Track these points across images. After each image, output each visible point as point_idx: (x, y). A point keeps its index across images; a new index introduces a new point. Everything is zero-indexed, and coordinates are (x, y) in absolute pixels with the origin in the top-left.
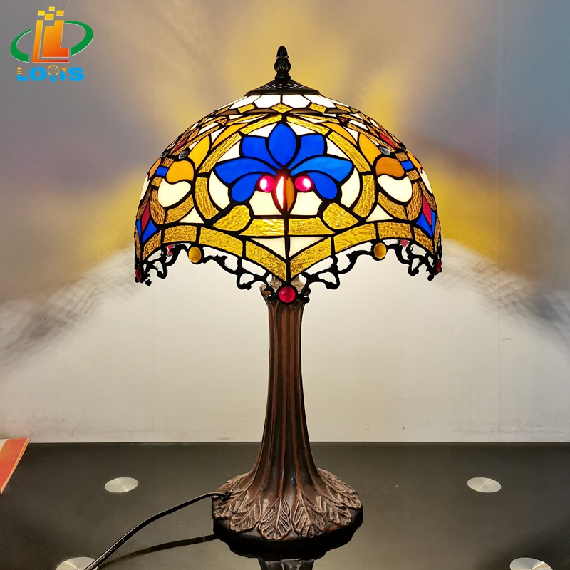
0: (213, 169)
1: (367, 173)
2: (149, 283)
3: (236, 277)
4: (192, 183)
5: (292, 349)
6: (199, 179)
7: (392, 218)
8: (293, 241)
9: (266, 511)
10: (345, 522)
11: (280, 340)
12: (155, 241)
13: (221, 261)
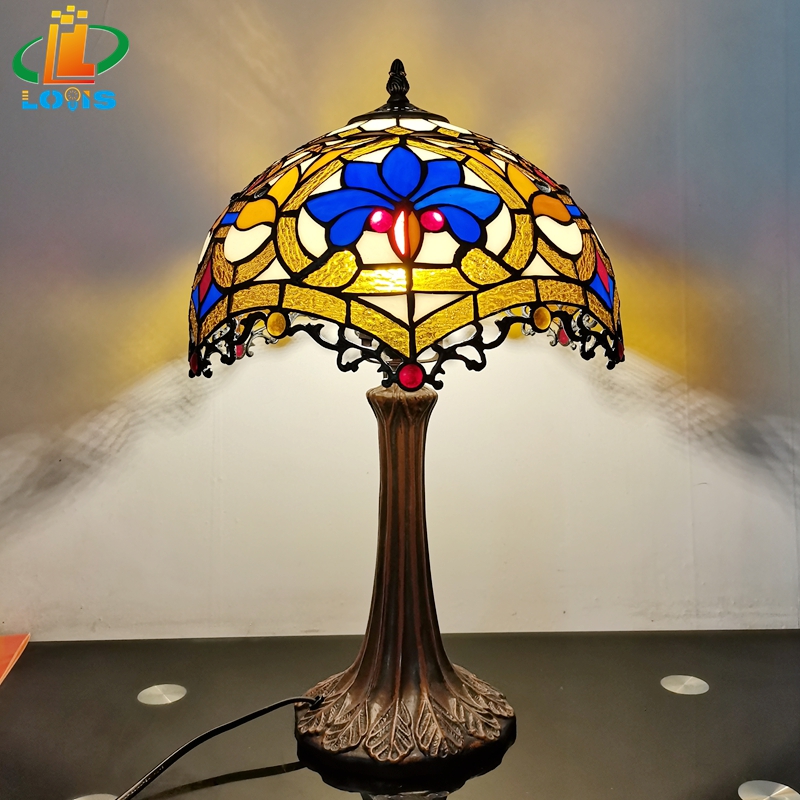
0: (304, 205)
1: (520, 211)
2: (209, 374)
3: (336, 353)
4: (274, 226)
5: (413, 480)
6: (283, 219)
7: (556, 275)
8: (419, 300)
9: (375, 721)
10: (493, 736)
11: (395, 467)
12: (220, 312)
13: (314, 332)
